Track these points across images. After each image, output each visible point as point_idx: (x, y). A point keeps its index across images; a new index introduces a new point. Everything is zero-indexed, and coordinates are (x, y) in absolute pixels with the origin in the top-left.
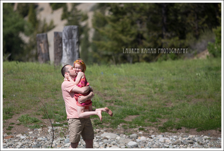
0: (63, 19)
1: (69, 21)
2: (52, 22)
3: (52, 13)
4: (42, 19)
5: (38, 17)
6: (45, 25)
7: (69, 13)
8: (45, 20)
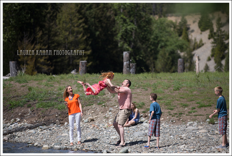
0: (209, 39)
1: (215, 40)
2: (201, 41)
3: (201, 34)
4: (193, 39)
5: (190, 37)
6: (196, 43)
7: (215, 33)
8: (195, 39)
